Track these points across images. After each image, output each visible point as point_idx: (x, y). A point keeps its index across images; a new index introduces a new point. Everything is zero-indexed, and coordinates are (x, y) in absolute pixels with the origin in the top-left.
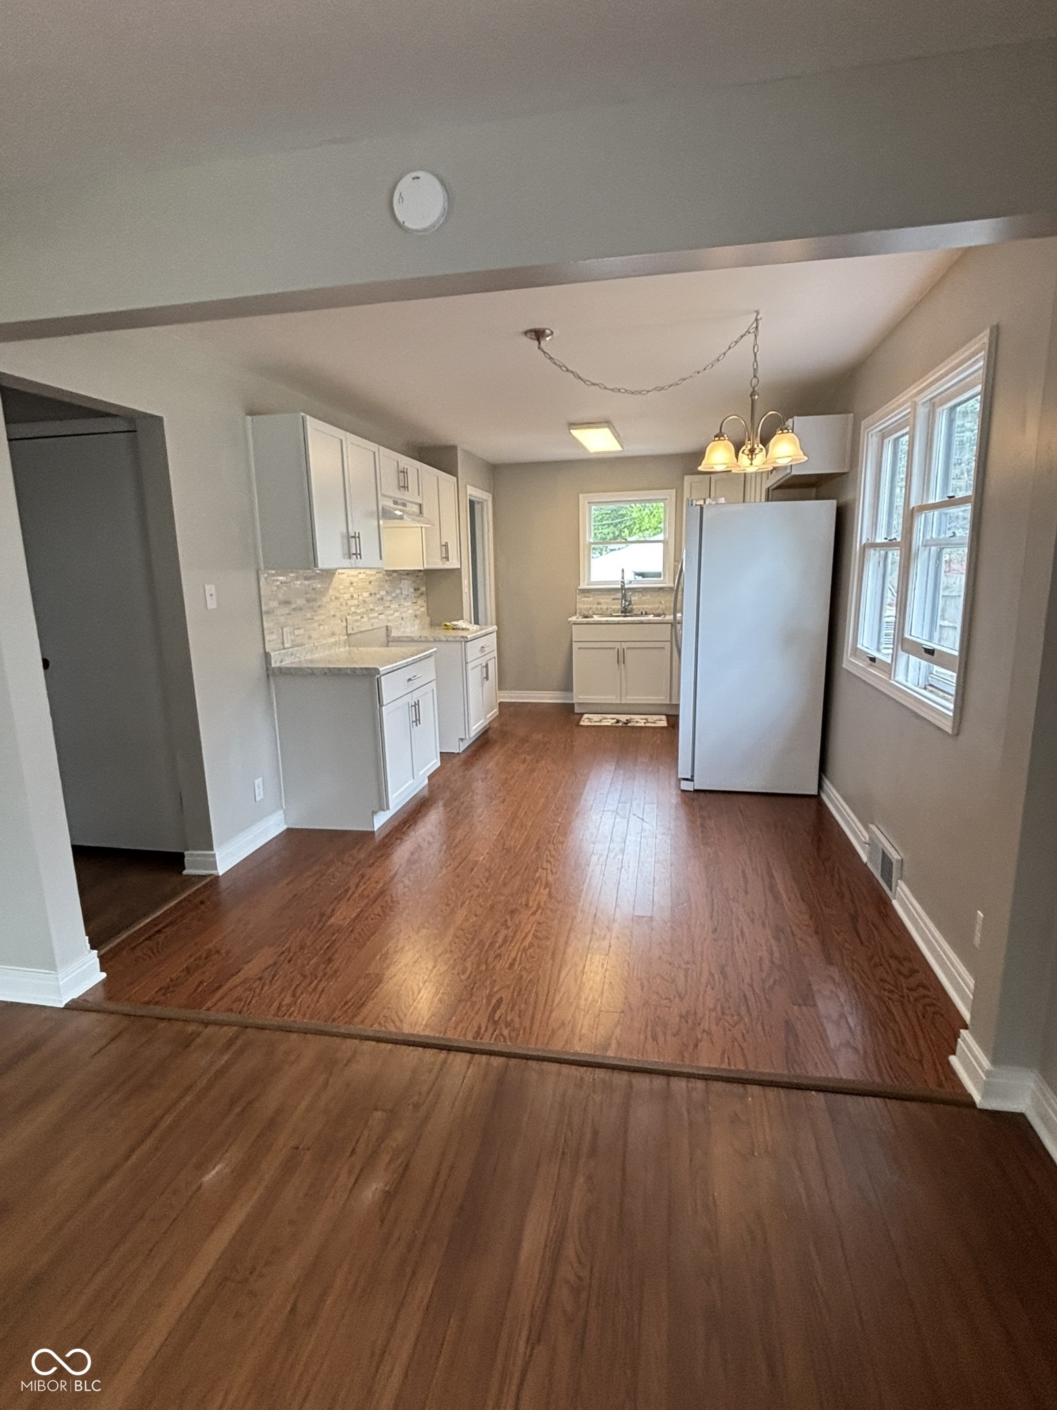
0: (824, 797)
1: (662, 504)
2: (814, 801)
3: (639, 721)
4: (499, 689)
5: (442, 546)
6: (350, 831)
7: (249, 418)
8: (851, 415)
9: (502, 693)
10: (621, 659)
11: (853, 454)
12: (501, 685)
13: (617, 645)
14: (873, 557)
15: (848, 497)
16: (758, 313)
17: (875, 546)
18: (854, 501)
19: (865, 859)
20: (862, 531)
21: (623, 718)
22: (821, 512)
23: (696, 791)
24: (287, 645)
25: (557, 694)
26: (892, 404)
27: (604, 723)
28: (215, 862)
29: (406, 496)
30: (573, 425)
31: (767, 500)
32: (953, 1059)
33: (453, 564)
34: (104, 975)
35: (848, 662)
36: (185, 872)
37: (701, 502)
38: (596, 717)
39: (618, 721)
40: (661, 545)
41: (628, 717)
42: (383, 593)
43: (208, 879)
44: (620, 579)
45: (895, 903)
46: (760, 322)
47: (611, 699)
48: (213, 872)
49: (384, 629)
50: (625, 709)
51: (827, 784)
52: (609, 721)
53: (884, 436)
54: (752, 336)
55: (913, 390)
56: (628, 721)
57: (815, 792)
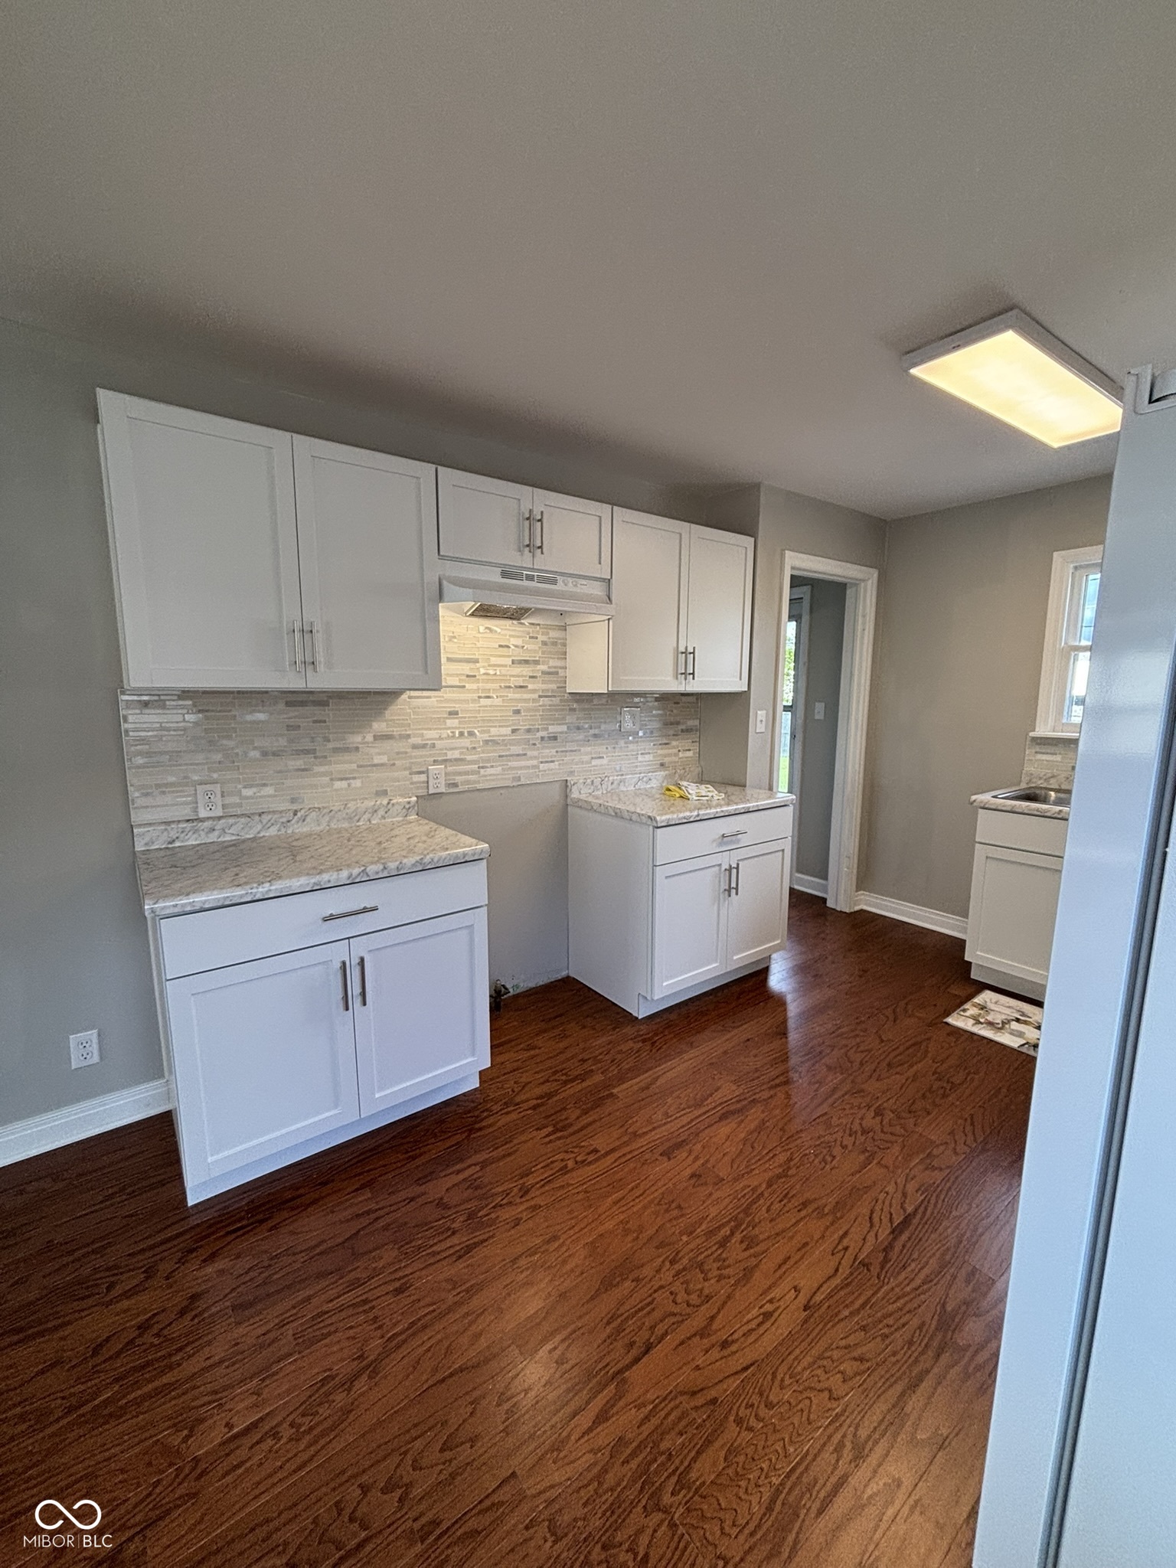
5: (677, 652)
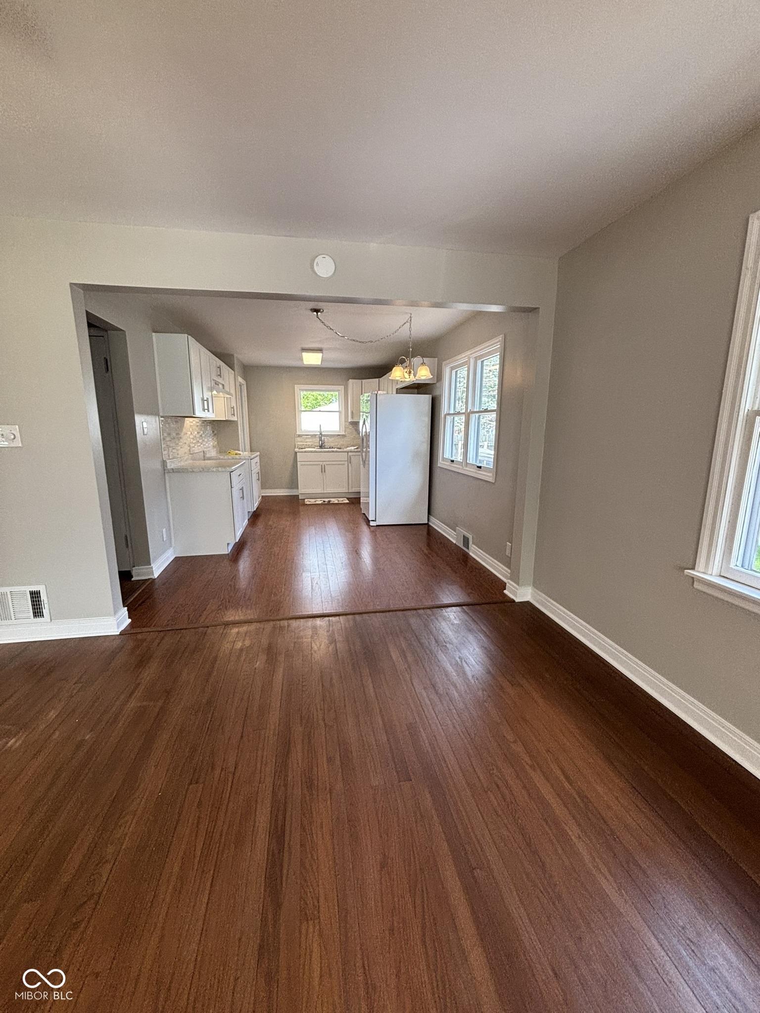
0: (430, 524)
1: (337, 393)
2: (426, 526)
3: (335, 501)
4: (262, 489)
6: (214, 555)
7: (154, 334)
8: (437, 359)
9: (263, 491)
10: (323, 470)
11: (439, 376)
12: (264, 486)
13: (321, 463)
14: (449, 418)
15: (437, 393)
16: (411, 314)
17: (449, 414)
18: (440, 396)
19: (454, 542)
20: (445, 408)
21: (326, 500)
22: (425, 400)
23: (377, 526)
24: (171, 458)
25: (287, 490)
26: (459, 357)
27: (317, 503)
28: (153, 571)
29: (220, 380)
30: (304, 350)
31: (397, 393)
32: (505, 591)
33: (235, 419)
34: (130, 620)
35: (440, 463)
36: (133, 579)
37: (376, 392)
38: (313, 500)
39: (324, 501)
40: (338, 413)
41: (329, 499)
42: (202, 432)
43: (150, 581)
44: (319, 430)
45: (471, 554)
46: (412, 319)
47: (319, 491)
48: (152, 577)
49: (202, 453)
50: (327, 495)
51: (432, 518)
52: (319, 502)
53: (452, 368)
54: (409, 324)
55: (468, 353)
56: (329, 501)
57: (426, 522)
